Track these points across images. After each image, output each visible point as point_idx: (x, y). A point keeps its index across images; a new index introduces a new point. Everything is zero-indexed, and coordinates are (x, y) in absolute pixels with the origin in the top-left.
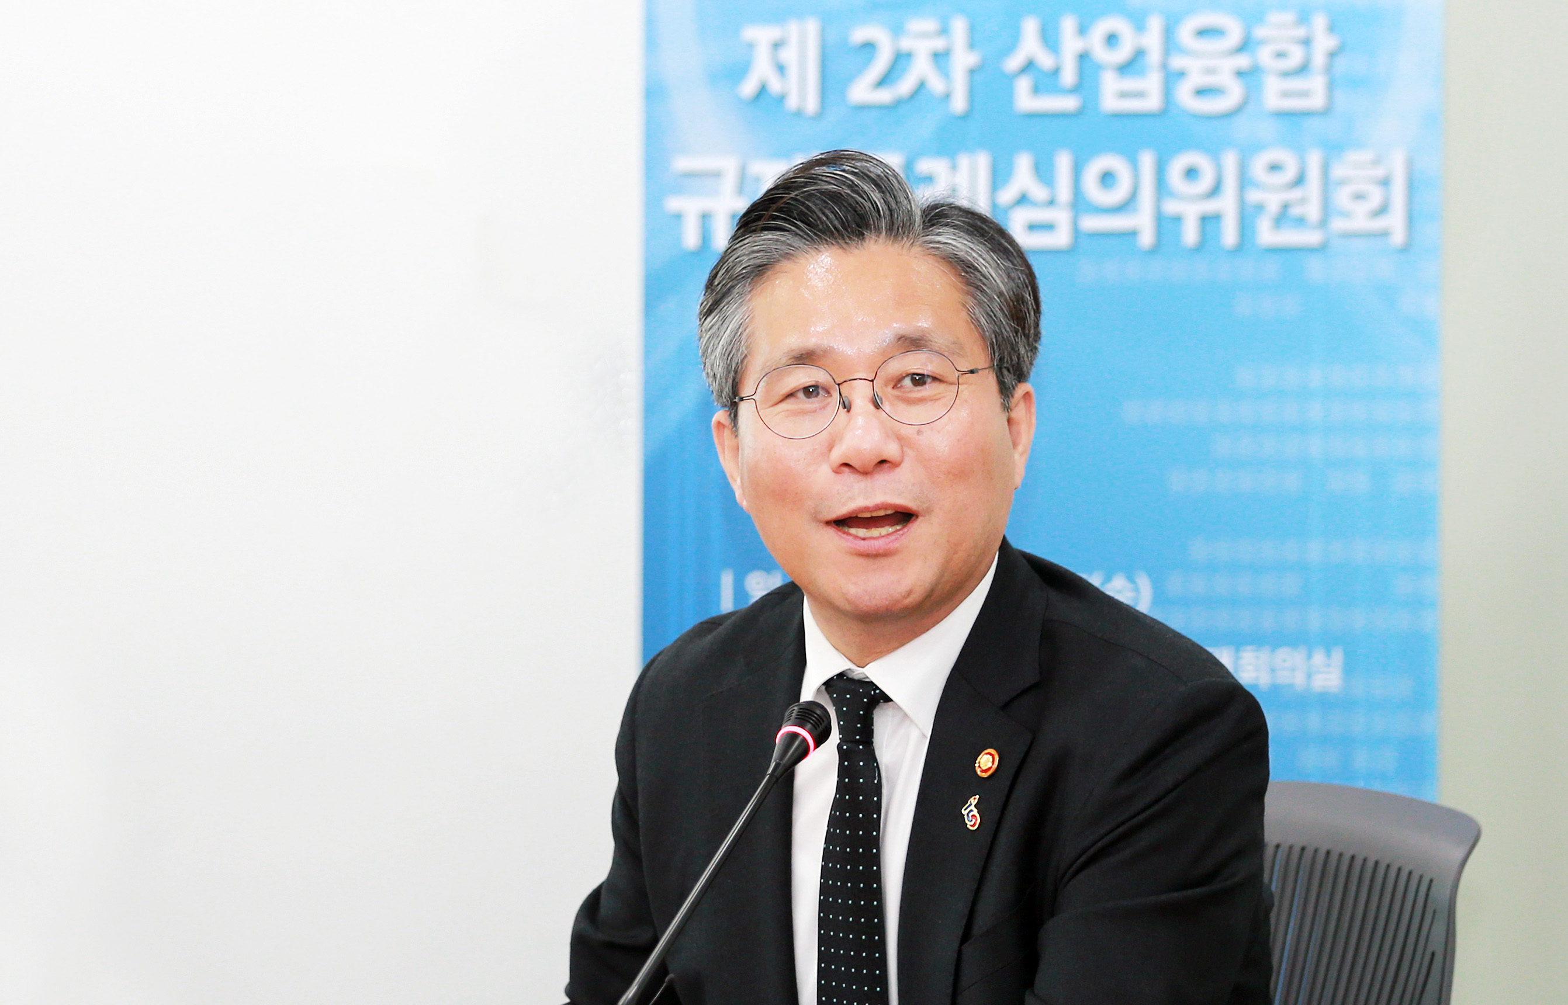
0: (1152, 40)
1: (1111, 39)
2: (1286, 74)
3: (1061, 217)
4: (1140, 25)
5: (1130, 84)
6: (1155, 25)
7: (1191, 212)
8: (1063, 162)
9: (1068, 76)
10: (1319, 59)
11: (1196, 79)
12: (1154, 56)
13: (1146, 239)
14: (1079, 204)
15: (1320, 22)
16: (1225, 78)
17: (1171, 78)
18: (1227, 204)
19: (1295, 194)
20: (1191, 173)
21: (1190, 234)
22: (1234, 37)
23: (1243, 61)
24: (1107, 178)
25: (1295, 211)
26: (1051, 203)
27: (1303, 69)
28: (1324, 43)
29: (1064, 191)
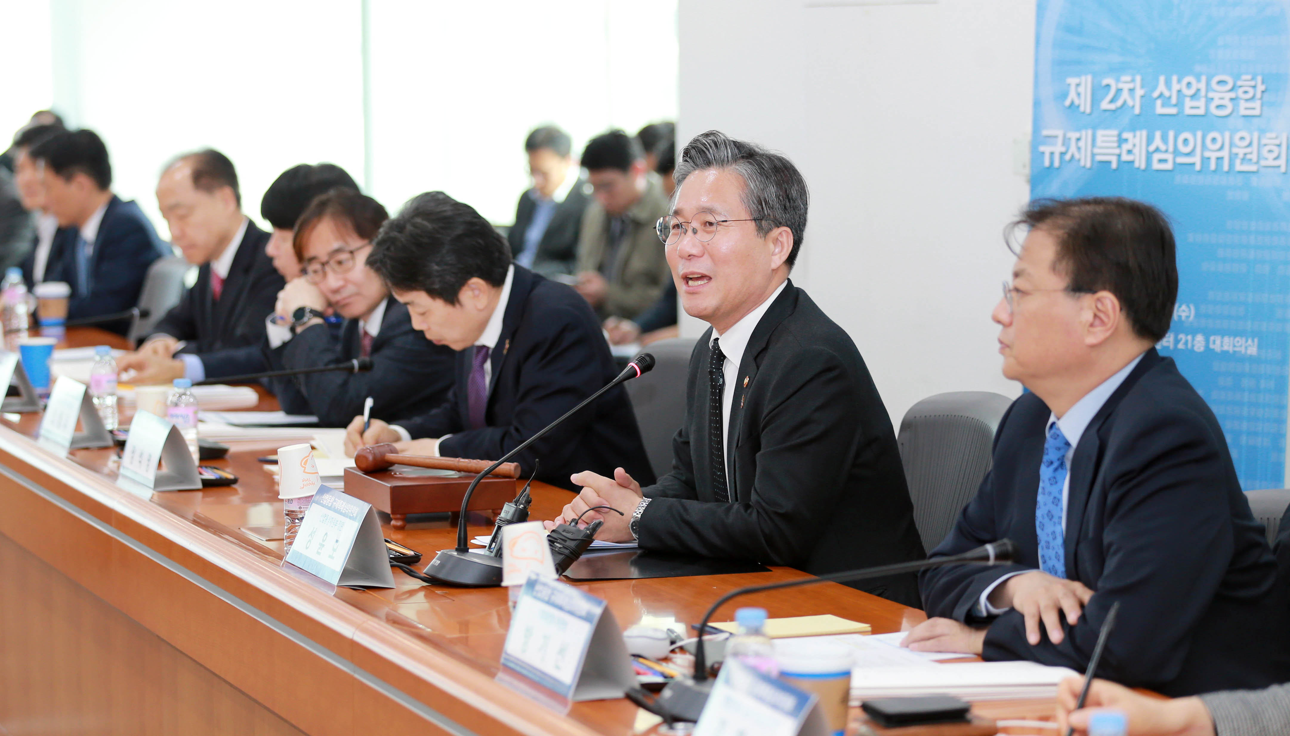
0: (1202, 86)
1: (1189, 84)
2: (1247, 100)
3: (1169, 157)
4: (1199, 81)
5: (1195, 104)
6: (1204, 79)
7: (1213, 156)
8: (1171, 134)
9: (1174, 100)
10: (1259, 95)
11: (1217, 102)
12: (1203, 93)
13: (1198, 167)
14: (1176, 152)
15: (1259, 79)
16: (1226, 102)
17: (1209, 100)
18: (1225, 153)
19: (1248, 150)
20: (1214, 140)
21: (1213, 166)
22: (1229, 86)
23: (1232, 95)
24: (1186, 141)
25: (1248, 157)
26: (1166, 151)
27: (1253, 98)
28: (1261, 88)
29: (1171, 149)
